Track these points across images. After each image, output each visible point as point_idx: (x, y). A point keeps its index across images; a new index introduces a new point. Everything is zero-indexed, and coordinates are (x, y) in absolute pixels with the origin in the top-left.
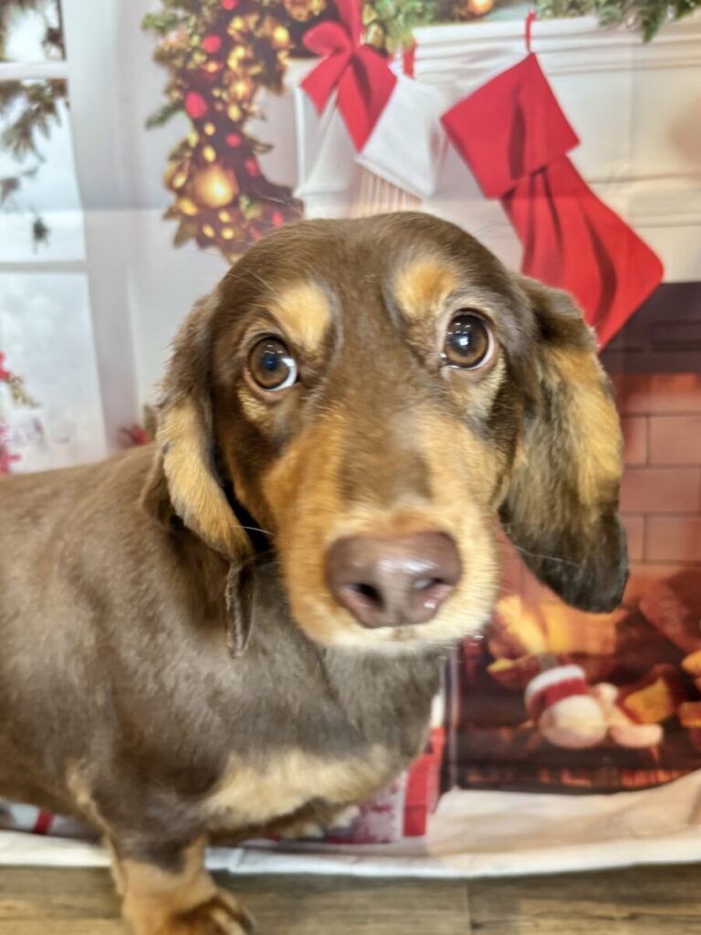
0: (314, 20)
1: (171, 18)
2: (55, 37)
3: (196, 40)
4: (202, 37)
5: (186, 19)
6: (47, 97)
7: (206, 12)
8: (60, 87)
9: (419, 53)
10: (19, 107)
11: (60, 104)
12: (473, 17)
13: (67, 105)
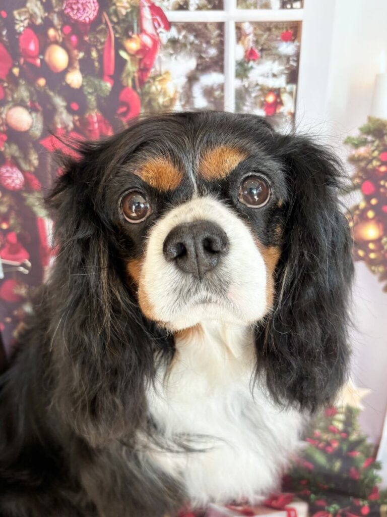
1: (363, 140)
3: (376, 153)
4: (381, 152)
5: (373, 142)
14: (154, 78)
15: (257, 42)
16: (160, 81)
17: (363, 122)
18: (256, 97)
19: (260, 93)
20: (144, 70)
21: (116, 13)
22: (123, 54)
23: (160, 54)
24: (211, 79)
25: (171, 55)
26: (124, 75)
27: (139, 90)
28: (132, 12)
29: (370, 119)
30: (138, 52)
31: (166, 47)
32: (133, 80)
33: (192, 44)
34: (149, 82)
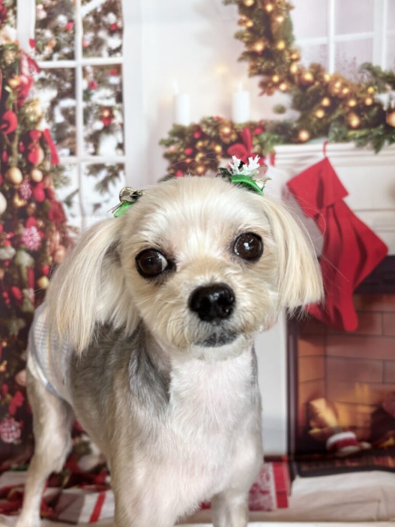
0: (232, 143)
1: (172, 141)
2: (121, 146)
3: (182, 150)
4: (185, 148)
5: (178, 142)
6: (115, 171)
7: (187, 139)
8: (121, 166)
9: (277, 156)
10: (103, 174)
11: (121, 173)
12: (300, 142)
13: (125, 174)
14: (28, 103)
15: (95, 77)
16: (32, 106)
17: (170, 128)
18: (97, 113)
19: (98, 110)
20: (21, 98)
21: (5, 63)
22: (8, 89)
23: (33, 88)
24: (67, 103)
25: (40, 89)
26: (7, 102)
27: (17, 112)
28: (15, 62)
29: (175, 126)
30: (18, 87)
31: (37, 83)
32: (14, 106)
33: (54, 81)
34: (24, 106)
